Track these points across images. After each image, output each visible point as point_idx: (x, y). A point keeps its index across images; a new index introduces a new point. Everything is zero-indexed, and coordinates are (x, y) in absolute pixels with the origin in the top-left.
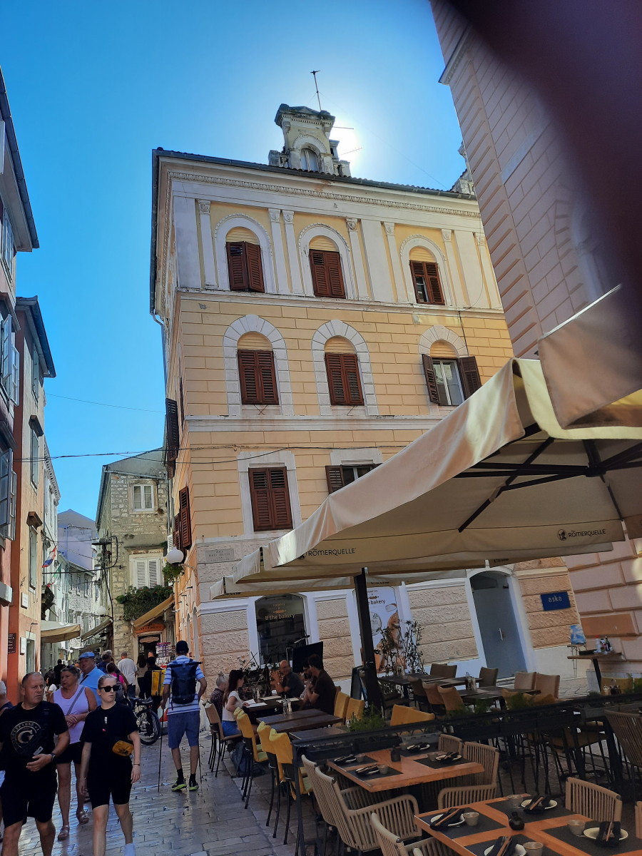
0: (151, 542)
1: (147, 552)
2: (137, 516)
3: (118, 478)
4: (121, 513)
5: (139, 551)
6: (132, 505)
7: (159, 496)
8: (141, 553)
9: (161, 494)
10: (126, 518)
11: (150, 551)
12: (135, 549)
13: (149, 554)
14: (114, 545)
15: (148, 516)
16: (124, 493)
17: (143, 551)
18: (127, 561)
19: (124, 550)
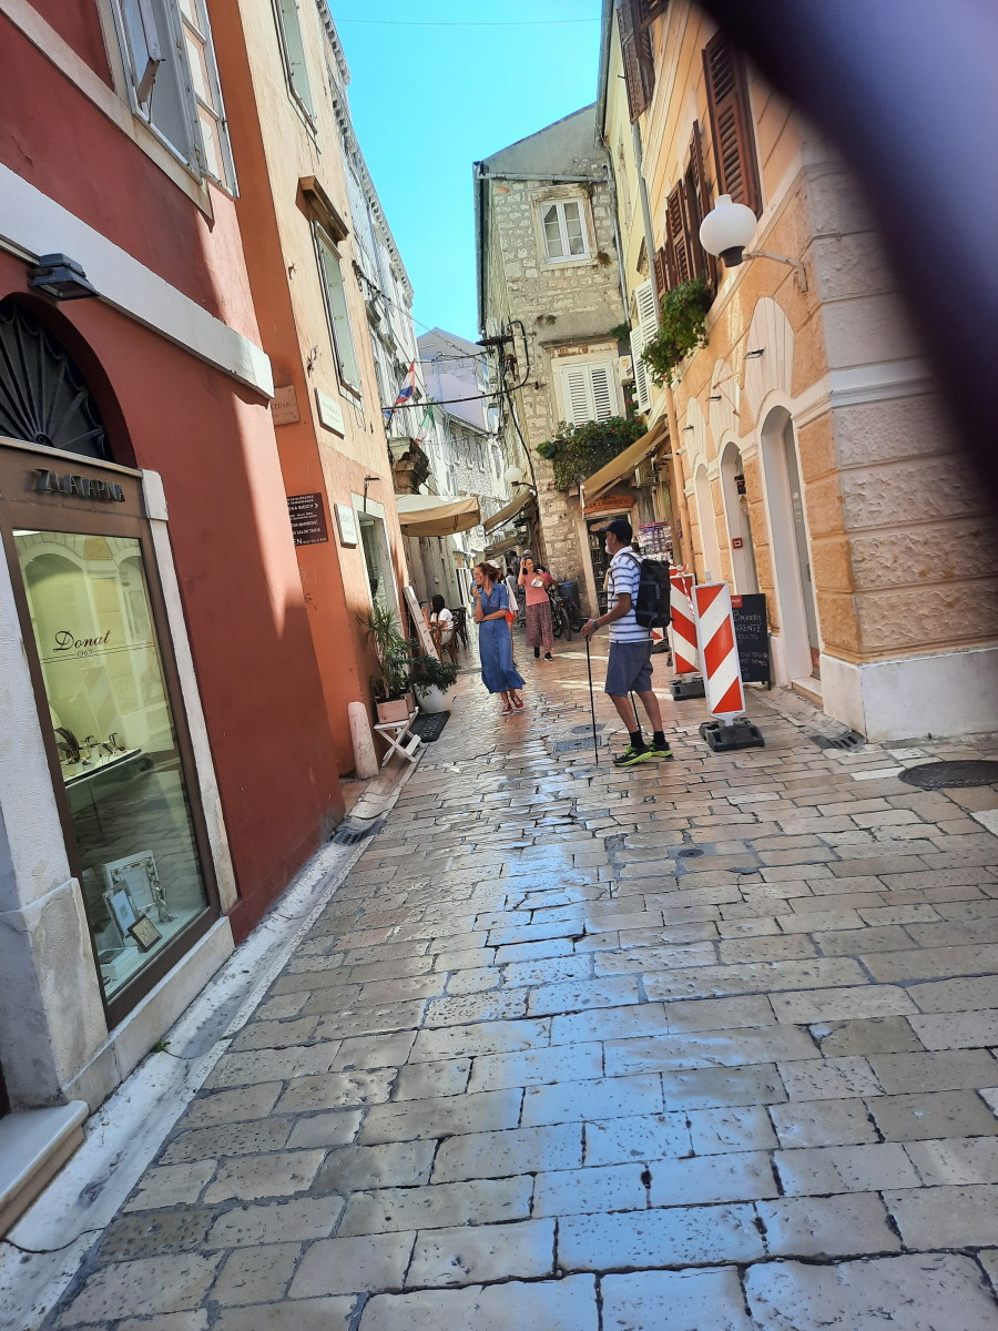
0: (591, 329)
1: (586, 351)
2: (557, 273)
3: (508, 191)
4: (525, 269)
5: (571, 350)
6: (542, 249)
7: (598, 224)
8: (574, 354)
9: (599, 218)
10: (536, 281)
11: (590, 348)
12: (560, 345)
13: (589, 355)
14: (518, 342)
15: (580, 272)
16: (525, 223)
17: (576, 350)
18: (549, 372)
19: (540, 350)
